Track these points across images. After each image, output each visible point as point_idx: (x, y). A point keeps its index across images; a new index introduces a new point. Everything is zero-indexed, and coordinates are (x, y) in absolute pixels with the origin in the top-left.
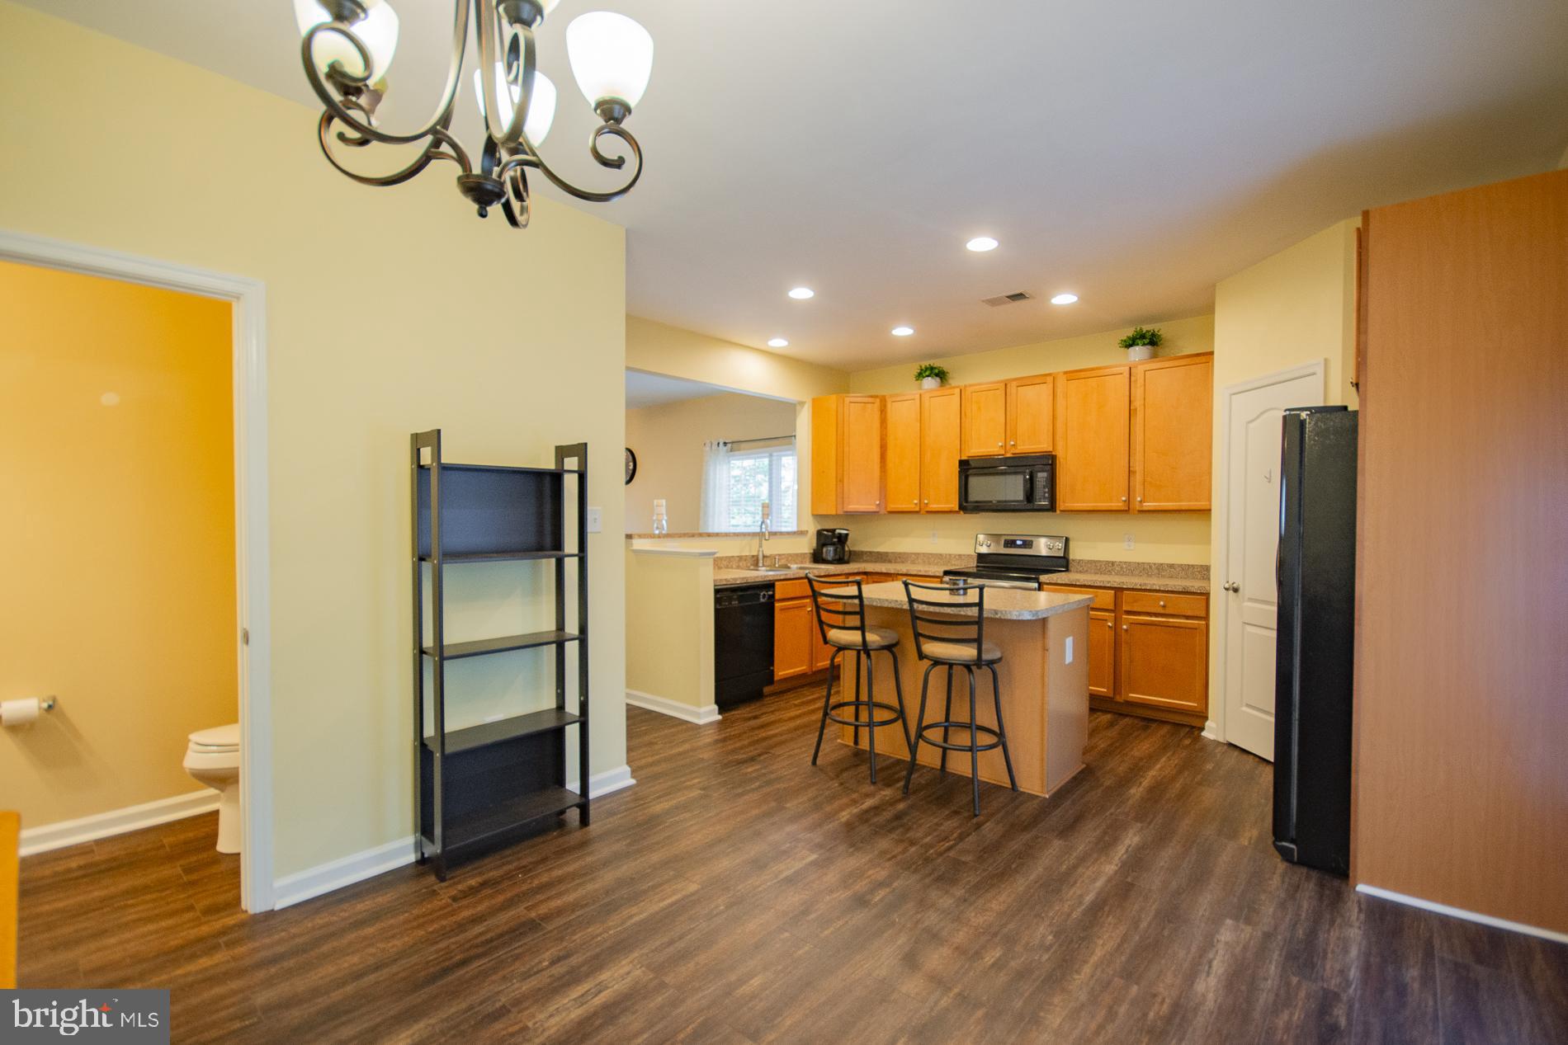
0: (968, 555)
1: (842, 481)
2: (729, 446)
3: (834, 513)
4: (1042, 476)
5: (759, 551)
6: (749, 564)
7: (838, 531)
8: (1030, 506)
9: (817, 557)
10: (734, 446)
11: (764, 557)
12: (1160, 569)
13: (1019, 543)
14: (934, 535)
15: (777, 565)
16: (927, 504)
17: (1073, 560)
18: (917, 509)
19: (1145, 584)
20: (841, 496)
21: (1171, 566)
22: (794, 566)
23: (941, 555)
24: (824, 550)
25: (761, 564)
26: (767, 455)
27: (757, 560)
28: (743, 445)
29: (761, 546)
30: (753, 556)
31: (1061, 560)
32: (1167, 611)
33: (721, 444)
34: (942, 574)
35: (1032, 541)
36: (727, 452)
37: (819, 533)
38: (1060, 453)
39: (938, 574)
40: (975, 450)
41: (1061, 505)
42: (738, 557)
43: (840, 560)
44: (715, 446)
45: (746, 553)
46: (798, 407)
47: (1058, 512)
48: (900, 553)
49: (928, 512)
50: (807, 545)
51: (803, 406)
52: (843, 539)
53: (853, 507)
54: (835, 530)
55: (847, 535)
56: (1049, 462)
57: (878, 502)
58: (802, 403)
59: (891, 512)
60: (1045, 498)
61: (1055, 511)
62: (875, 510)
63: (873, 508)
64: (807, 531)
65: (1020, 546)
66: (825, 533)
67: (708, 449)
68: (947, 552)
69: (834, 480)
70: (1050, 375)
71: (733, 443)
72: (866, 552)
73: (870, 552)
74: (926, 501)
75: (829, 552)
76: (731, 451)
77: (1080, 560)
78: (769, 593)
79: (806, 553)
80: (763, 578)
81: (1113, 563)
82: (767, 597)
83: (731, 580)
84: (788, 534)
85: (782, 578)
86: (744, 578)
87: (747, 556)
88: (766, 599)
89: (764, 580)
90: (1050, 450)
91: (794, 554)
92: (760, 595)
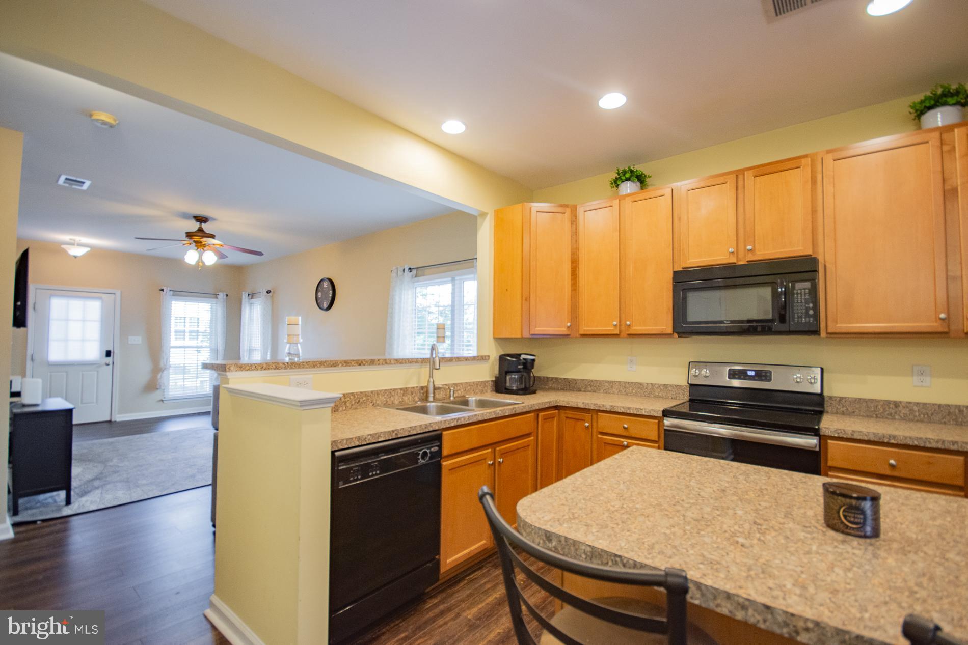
0: (676, 386)
1: (528, 299)
2: (414, 272)
3: (519, 336)
4: (799, 287)
5: (429, 382)
6: (416, 399)
7: (523, 357)
8: (782, 327)
9: (499, 386)
10: (417, 272)
11: (435, 389)
13: (751, 373)
14: (631, 361)
15: (452, 398)
16: (629, 325)
17: (831, 398)
18: (617, 332)
20: (527, 316)
22: (472, 399)
23: (641, 384)
24: (508, 378)
25: (431, 399)
26: (450, 279)
27: (427, 392)
28: (427, 271)
29: (431, 376)
30: (422, 388)
31: (817, 396)
33: (406, 270)
34: (660, 414)
35: (771, 372)
36: (412, 277)
37: (502, 358)
38: (825, 256)
39: (655, 415)
40: (695, 259)
41: (827, 326)
42: (401, 389)
43: (526, 390)
44: (400, 273)
45: (413, 384)
46: (479, 220)
47: (821, 335)
48: (592, 381)
49: (630, 335)
50: (487, 372)
51: (484, 219)
52: (529, 365)
53: (539, 330)
54: (520, 355)
55: (534, 360)
57: (569, 324)
58: (483, 215)
59: (583, 336)
60: (804, 316)
61: (817, 334)
62: (566, 333)
63: (563, 330)
64: (489, 356)
65: (751, 378)
66: (509, 358)
67: (394, 275)
68: (650, 381)
69: (519, 296)
70: (805, 156)
71: (417, 268)
72: (552, 379)
73: (557, 379)
74: (628, 323)
75: (512, 380)
76: (416, 277)
77: (841, 399)
78: (432, 450)
79: (488, 381)
80: (424, 427)
81: (896, 404)
82: (429, 455)
83: (370, 437)
84: (466, 360)
85: (453, 425)
86: (393, 432)
87: (413, 388)
88: (428, 459)
89: (425, 431)
90: (809, 252)
91: (473, 383)
92: (419, 455)
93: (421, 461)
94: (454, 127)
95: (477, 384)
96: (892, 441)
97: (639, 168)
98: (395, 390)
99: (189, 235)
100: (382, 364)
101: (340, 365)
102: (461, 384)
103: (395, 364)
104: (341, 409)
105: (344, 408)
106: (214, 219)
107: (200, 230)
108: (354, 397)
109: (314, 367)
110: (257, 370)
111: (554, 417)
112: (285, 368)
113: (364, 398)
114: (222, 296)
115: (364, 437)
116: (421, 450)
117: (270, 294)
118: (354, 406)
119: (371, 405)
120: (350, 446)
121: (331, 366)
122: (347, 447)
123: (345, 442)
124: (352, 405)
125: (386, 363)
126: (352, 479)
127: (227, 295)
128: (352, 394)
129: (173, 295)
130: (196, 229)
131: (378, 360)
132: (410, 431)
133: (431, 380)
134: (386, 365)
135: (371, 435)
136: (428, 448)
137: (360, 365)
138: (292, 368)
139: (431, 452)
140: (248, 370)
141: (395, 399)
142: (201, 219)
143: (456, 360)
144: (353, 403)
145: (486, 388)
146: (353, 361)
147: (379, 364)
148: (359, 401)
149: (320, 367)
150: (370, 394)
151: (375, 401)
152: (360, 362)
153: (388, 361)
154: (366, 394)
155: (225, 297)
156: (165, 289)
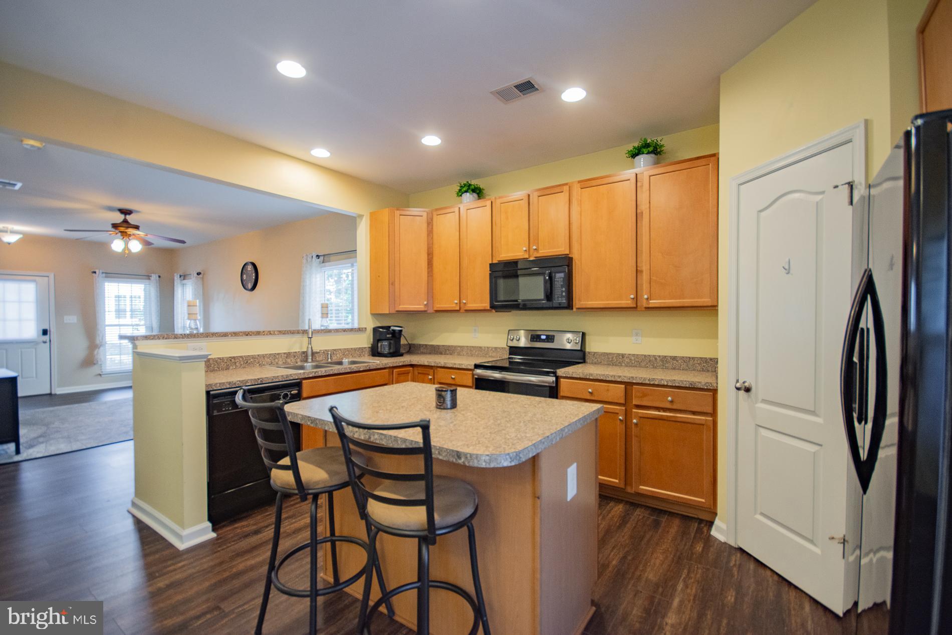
0: (502, 348)
1: (393, 284)
2: (322, 258)
3: (388, 312)
4: (559, 277)
5: (308, 348)
6: (298, 360)
7: (392, 328)
8: (549, 304)
9: (375, 352)
10: (324, 258)
11: (313, 354)
12: (665, 362)
13: (543, 337)
14: (475, 330)
15: (329, 360)
16: (465, 303)
17: (589, 353)
18: (458, 308)
19: (654, 379)
20: (393, 298)
21: (674, 358)
22: (345, 361)
23: (480, 347)
24: (379, 345)
25: (310, 360)
26: (350, 265)
27: (307, 357)
28: (332, 258)
29: (310, 343)
30: (304, 353)
31: (578, 352)
32: (675, 407)
33: (314, 256)
34: (473, 367)
35: (554, 336)
36: (320, 263)
37: (375, 330)
38: (575, 256)
39: (470, 368)
40: (506, 254)
41: (577, 303)
42: (285, 353)
43: (396, 353)
44: (309, 259)
45: (296, 349)
46: (358, 220)
47: (574, 309)
48: (449, 346)
49: (466, 311)
50: (365, 341)
51: (362, 219)
52: (397, 335)
53: (402, 307)
54: (390, 327)
55: (401, 331)
56: (565, 263)
57: (425, 303)
58: (361, 216)
59: (437, 311)
60: (562, 296)
61: (572, 309)
62: (423, 310)
63: (421, 307)
64: (366, 328)
65: (543, 341)
66: (381, 330)
67: (304, 261)
68: (486, 345)
69: (387, 283)
70: (566, 184)
71: (324, 255)
72: (423, 345)
73: (426, 345)
74: (464, 301)
75: (384, 346)
76: (323, 262)
77: (595, 353)
78: (292, 392)
79: (365, 348)
80: (285, 377)
81: (623, 356)
82: (289, 396)
83: (238, 382)
84: (344, 331)
86: (258, 379)
87: (296, 352)
88: (288, 398)
89: (286, 379)
90: (567, 252)
91: (352, 349)
92: (280, 395)
94: (321, 153)
95: (355, 349)
96: (591, 378)
97: (474, 182)
98: (278, 354)
99: (115, 226)
100: (267, 335)
101: (230, 336)
102: (340, 349)
103: (278, 334)
104: (231, 367)
105: (234, 367)
106: (137, 212)
107: (125, 221)
108: (243, 359)
109: (207, 337)
110: (159, 339)
111: (409, 373)
112: (183, 338)
113: (252, 360)
114: (154, 277)
115: (234, 382)
116: (282, 392)
117: (201, 276)
118: (243, 366)
119: (258, 365)
120: (223, 388)
121: (222, 336)
122: (220, 388)
123: (218, 385)
124: (241, 365)
125: (271, 334)
126: (224, 409)
127: (159, 277)
128: (241, 357)
129: (106, 277)
130: (122, 220)
131: (264, 332)
132: (273, 379)
133: (310, 346)
134: (270, 336)
135: (240, 381)
136: (289, 392)
137: (247, 335)
138: (188, 338)
139: (291, 394)
140: (153, 339)
141: (279, 360)
142: (126, 212)
143: (334, 332)
144: (242, 363)
145: (363, 353)
146: (241, 332)
147: (264, 335)
148: (247, 362)
149: (212, 337)
150: (256, 357)
151: (261, 362)
152: (247, 333)
153: (272, 333)
154: (253, 357)
155: (158, 278)
156: (97, 271)
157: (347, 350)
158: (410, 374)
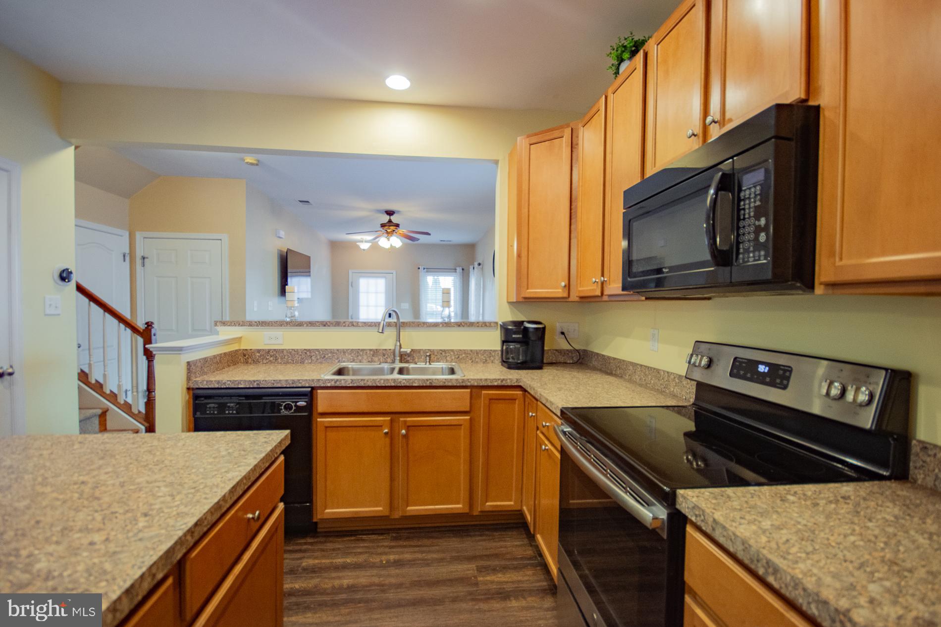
3: (516, 300)
7: (525, 324)
9: (506, 360)
11: (401, 353)
13: (762, 369)
14: (653, 337)
18: (599, 292)
24: (504, 348)
25: (397, 362)
27: (395, 356)
30: (392, 350)
34: (559, 414)
37: (503, 326)
41: (825, 270)
47: (819, 290)
53: (531, 292)
54: (523, 322)
55: (543, 329)
57: (566, 284)
61: (810, 286)
62: (561, 296)
63: (560, 292)
64: (491, 323)
66: (510, 327)
74: (605, 278)
78: (298, 404)
82: (294, 408)
83: (229, 382)
85: (329, 385)
86: (254, 381)
88: (292, 411)
89: (292, 386)
91: (471, 351)
92: (281, 405)
93: (284, 412)
95: (477, 352)
98: (363, 350)
99: (383, 226)
100: (348, 326)
101: (305, 325)
102: (452, 351)
103: (362, 326)
104: (306, 361)
105: (310, 361)
107: (390, 221)
108: (320, 352)
109: (281, 326)
110: (236, 326)
111: (515, 400)
112: (257, 326)
113: (330, 355)
114: (459, 270)
115: (224, 382)
116: (284, 402)
118: (319, 361)
120: (210, 387)
121: (297, 326)
122: (207, 387)
123: (205, 382)
124: (318, 359)
125: (353, 325)
126: (208, 412)
127: (463, 269)
128: (318, 350)
129: (427, 272)
130: (387, 221)
131: (344, 323)
132: (274, 384)
134: (353, 327)
136: (293, 402)
137: (325, 326)
138: (262, 326)
139: (296, 406)
140: (229, 325)
142: (390, 213)
144: (319, 357)
146: (318, 322)
148: (324, 357)
149: (287, 326)
150: (335, 351)
151: (340, 358)
152: (325, 323)
154: (332, 351)
157: (465, 352)
158: (517, 402)
